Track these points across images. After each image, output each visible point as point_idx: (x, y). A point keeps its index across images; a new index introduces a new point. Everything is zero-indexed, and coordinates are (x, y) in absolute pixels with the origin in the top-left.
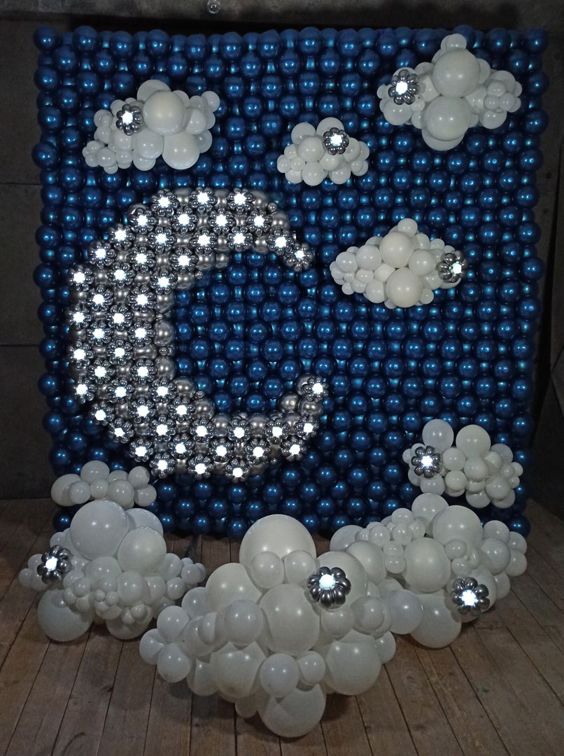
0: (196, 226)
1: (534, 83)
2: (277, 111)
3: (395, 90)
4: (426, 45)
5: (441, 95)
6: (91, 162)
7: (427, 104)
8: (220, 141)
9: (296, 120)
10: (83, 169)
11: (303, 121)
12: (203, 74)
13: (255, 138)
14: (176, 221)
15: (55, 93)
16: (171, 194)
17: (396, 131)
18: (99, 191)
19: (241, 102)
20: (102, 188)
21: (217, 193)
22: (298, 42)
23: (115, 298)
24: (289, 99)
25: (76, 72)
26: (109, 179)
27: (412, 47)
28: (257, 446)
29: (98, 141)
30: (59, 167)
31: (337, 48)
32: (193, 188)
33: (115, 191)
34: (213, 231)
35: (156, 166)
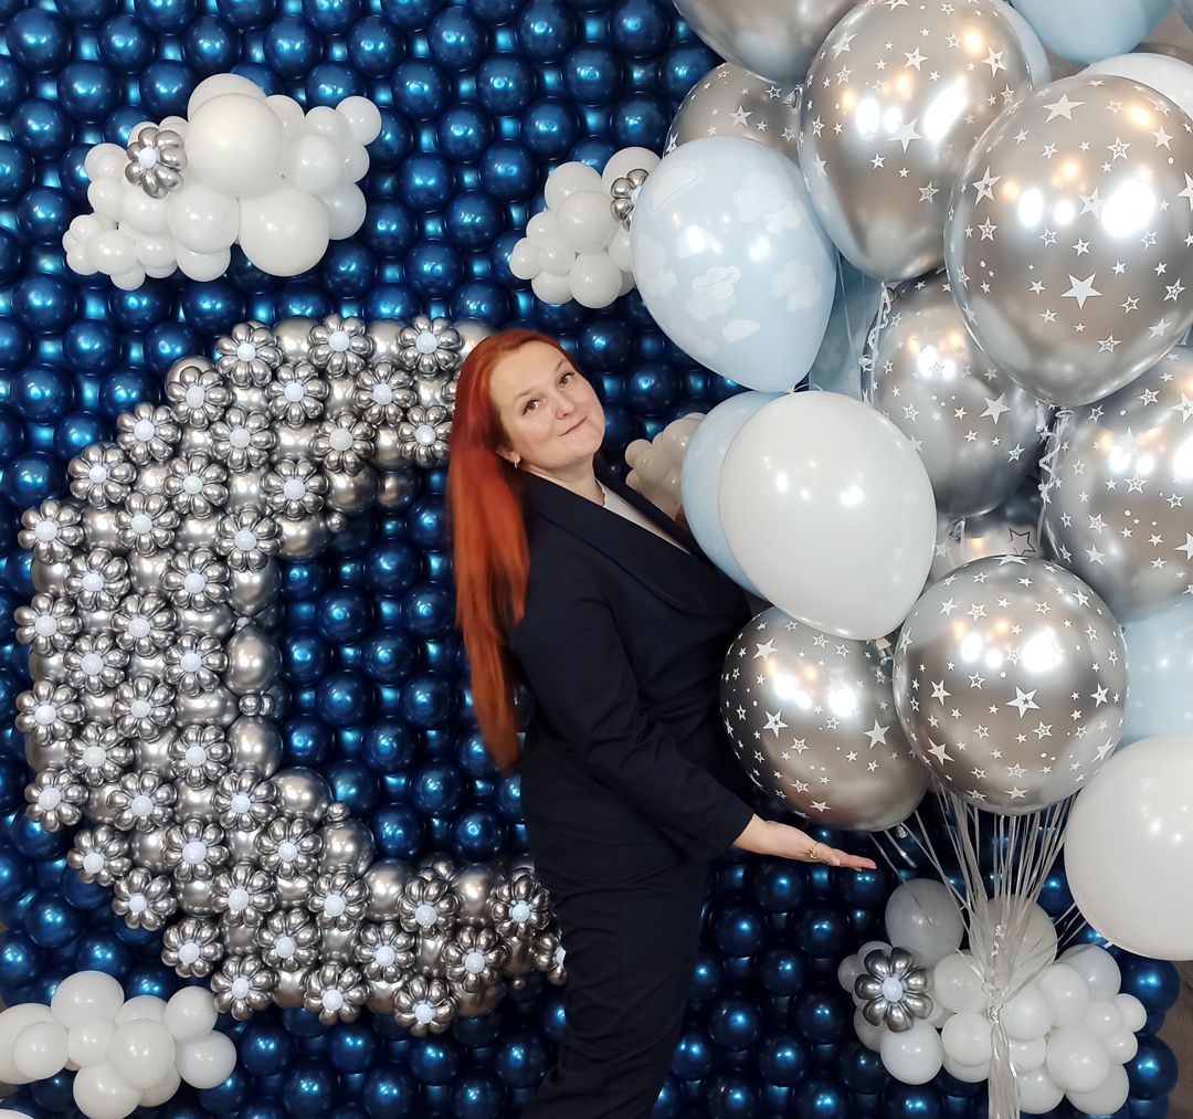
0: (326, 407)
2: (520, 138)
6: (80, 263)
8: (386, 209)
12: (351, 60)
13: (471, 201)
14: (277, 397)
16: (265, 333)
18: (109, 332)
19: (436, 117)
20: (119, 327)
21: (379, 330)
23: (134, 579)
24: (548, 109)
25: (62, 62)
26: (130, 301)
32: (321, 319)
33: (148, 331)
34: (364, 418)
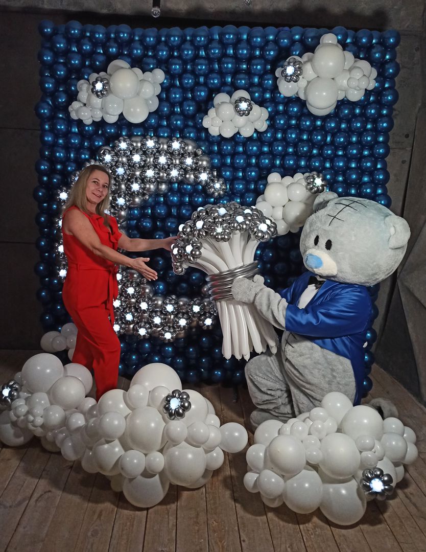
0: (145, 164)
1: (389, 69)
2: (205, 84)
3: (286, 72)
4: (312, 40)
5: (318, 77)
6: (74, 116)
7: (309, 82)
8: (165, 104)
9: (218, 91)
10: (69, 121)
11: (223, 92)
12: (155, 56)
13: (190, 103)
14: (132, 159)
15: (52, 67)
16: (128, 140)
17: (289, 101)
18: (80, 137)
19: (181, 76)
20: (82, 134)
21: (161, 140)
22: (222, 35)
24: (214, 75)
25: (67, 53)
26: (87, 128)
27: (301, 41)
28: (182, 318)
29: (79, 101)
30: (52, 119)
31: (249, 41)
32: (144, 137)
33: (91, 137)
34: (157, 168)
35: (119, 120)
